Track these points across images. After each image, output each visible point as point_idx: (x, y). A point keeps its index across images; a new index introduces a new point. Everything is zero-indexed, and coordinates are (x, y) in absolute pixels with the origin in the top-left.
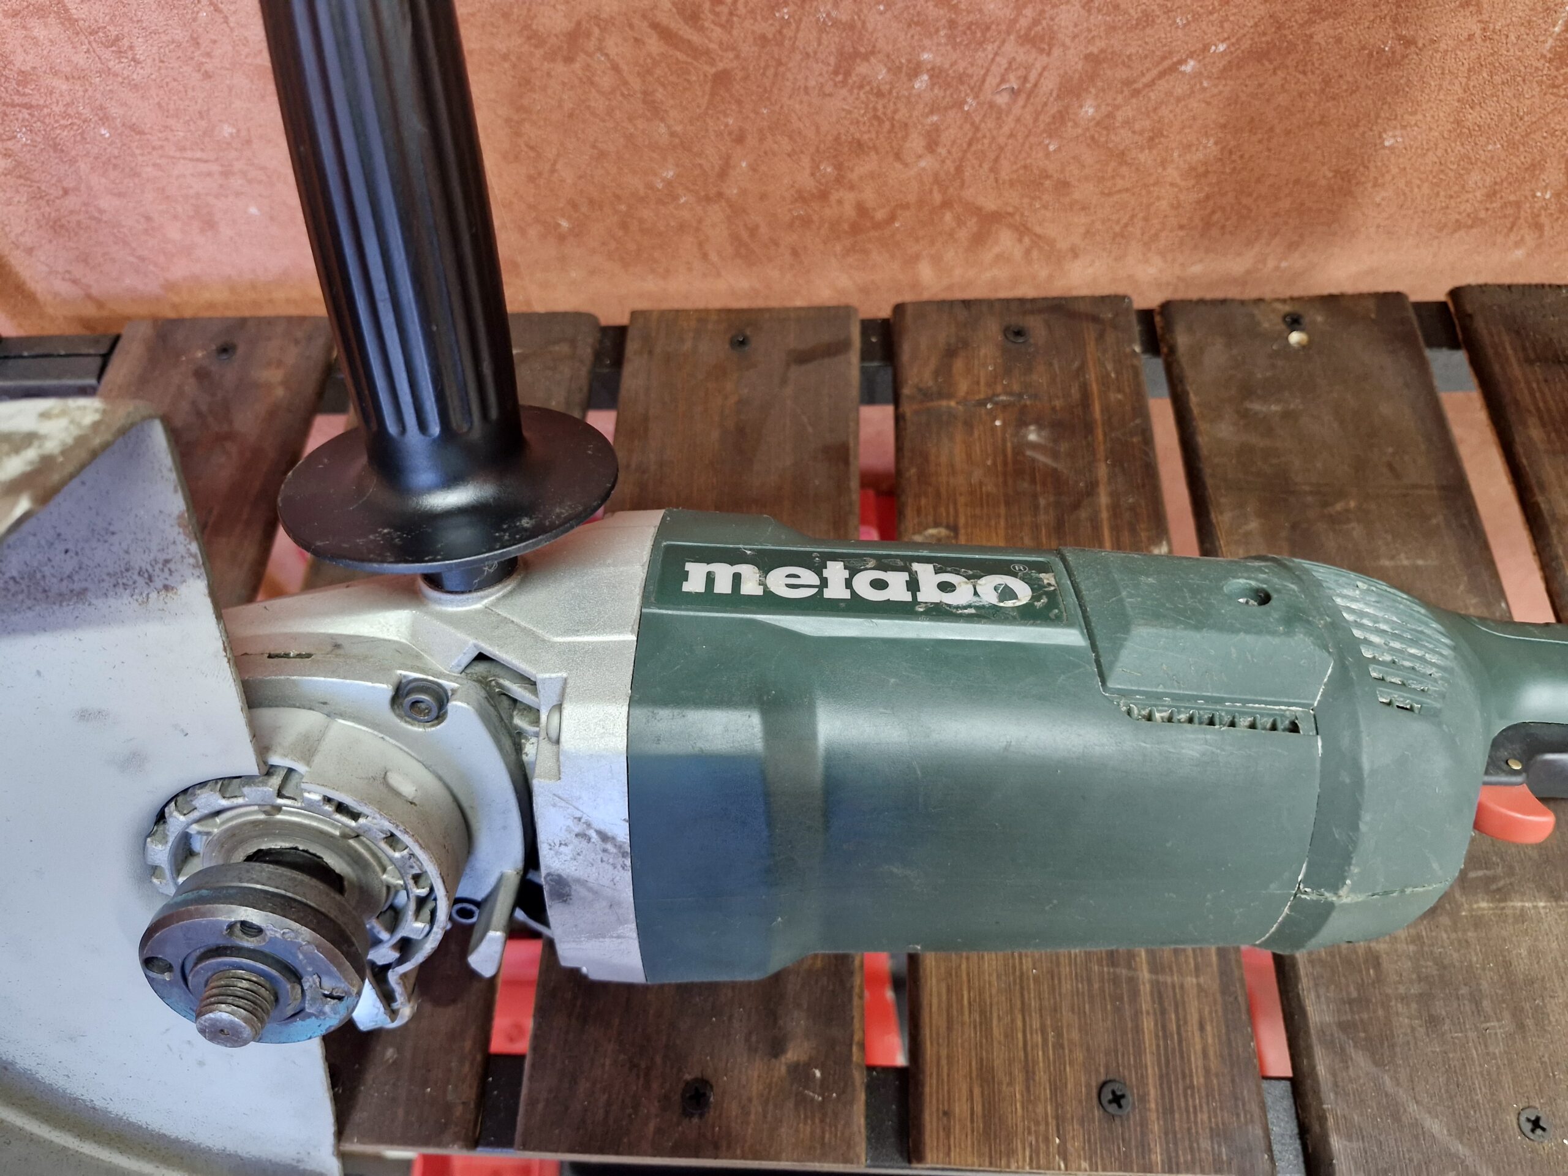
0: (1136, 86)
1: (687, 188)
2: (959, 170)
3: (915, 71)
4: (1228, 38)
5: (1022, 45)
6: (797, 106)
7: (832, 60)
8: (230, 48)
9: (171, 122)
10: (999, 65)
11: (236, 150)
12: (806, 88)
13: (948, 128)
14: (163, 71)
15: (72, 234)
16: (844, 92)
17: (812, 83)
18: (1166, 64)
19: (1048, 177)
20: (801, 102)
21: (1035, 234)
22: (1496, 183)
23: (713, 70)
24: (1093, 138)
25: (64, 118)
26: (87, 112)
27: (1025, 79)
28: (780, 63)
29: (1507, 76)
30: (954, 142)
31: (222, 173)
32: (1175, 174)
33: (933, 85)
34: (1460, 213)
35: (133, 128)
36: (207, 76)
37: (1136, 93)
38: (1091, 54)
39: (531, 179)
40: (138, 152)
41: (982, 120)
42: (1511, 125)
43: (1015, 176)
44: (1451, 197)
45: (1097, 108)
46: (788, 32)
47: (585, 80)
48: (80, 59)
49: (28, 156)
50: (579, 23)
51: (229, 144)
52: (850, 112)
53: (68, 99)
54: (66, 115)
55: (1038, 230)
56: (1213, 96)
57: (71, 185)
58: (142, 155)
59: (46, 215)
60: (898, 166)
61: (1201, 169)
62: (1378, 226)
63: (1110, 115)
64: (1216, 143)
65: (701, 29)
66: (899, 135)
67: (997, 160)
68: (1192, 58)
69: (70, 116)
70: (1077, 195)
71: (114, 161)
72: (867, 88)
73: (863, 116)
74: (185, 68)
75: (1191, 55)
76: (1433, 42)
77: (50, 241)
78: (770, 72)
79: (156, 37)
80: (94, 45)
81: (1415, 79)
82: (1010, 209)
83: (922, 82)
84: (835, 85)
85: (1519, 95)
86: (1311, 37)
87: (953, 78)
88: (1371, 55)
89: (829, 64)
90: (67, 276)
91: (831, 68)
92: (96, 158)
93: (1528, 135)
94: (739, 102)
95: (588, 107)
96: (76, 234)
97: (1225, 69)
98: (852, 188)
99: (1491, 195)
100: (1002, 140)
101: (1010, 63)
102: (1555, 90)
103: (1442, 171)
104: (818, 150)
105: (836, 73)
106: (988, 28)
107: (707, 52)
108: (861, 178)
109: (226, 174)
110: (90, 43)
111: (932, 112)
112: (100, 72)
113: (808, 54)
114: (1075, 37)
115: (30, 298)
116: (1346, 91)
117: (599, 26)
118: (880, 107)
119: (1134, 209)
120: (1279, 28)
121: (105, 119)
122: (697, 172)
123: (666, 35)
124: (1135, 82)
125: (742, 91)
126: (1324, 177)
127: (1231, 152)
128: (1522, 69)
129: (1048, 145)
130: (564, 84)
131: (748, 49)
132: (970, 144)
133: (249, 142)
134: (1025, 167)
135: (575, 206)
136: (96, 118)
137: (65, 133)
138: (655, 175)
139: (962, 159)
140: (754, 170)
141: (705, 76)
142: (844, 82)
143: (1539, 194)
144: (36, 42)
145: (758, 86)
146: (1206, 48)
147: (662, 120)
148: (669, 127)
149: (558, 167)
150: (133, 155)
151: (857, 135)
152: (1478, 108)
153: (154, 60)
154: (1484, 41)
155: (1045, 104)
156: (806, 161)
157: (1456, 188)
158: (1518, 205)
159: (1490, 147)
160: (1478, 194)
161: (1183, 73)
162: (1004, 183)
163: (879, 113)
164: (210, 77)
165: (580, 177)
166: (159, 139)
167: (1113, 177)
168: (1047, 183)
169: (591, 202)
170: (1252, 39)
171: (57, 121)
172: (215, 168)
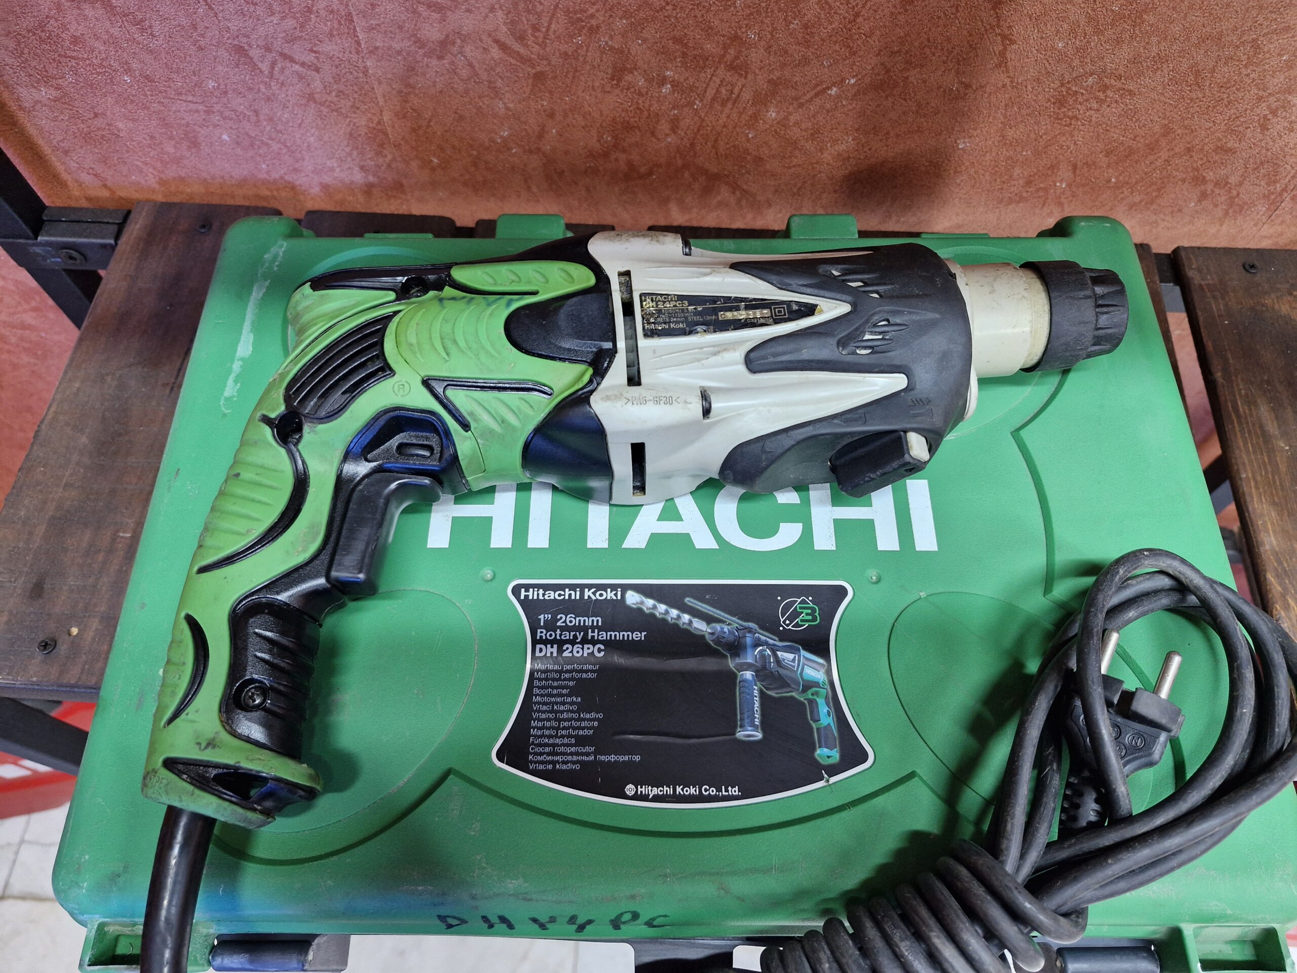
0: (801, 101)
1: (517, 144)
2: (692, 145)
3: (663, 81)
4: (857, 76)
5: (729, 71)
6: (588, 97)
7: (610, 71)
8: (218, 33)
9: (174, 76)
10: (715, 82)
11: (216, 97)
12: (593, 87)
13: (685, 118)
14: (171, 43)
15: (97, 143)
16: (617, 91)
17: (597, 84)
18: (819, 88)
19: (749, 154)
20: (590, 95)
21: (743, 190)
22: (1030, 176)
23: (534, 71)
24: (776, 131)
25: (100, 67)
26: (116, 65)
27: (732, 92)
28: (576, 71)
29: (1029, 111)
30: (688, 127)
31: (205, 111)
32: (829, 157)
33: (674, 91)
34: (1011, 193)
35: (147, 77)
36: (201, 49)
37: (801, 105)
38: (772, 79)
39: (414, 130)
40: (149, 93)
41: (706, 116)
42: (1036, 140)
43: (728, 152)
44: (1004, 182)
45: (778, 112)
46: (582, 52)
47: (450, 70)
48: (115, 31)
49: (72, 90)
50: (447, 36)
51: (212, 93)
52: (622, 104)
53: (104, 56)
54: (101, 66)
55: (745, 187)
56: (849, 110)
57: (100, 112)
58: (152, 95)
59: (81, 129)
60: (654, 140)
61: (845, 155)
62: (960, 198)
63: (786, 118)
64: (853, 140)
65: (526, 46)
66: (654, 120)
67: (716, 141)
68: (835, 86)
69: (105, 67)
70: (768, 166)
71: (132, 98)
72: (632, 90)
73: (630, 107)
74: (186, 43)
75: (834, 84)
76: (982, 87)
77: (82, 147)
78: (570, 76)
79: (167, 22)
80: (126, 23)
81: (974, 108)
82: (726, 173)
83: (666, 89)
84: (612, 86)
85: (1037, 123)
86: (907, 78)
87: (686, 88)
88: (945, 91)
89: (607, 73)
90: (91, 171)
91: (609, 76)
92: (119, 95)
93: (1046, 147)
94: (551, 92)
95: (452, 88)
96: (101, 143)
97: (855, 95)
98: (624, 151)
99: (1029, 183)
100: (719, 128)
101: (722, 81)
102: (1059, 121)
103: (997, 166)
104: (601, 126)
105: (612, 79)
106: (707, 59)
107: (530, 60)
108: (630, 145)
109: (208, 112)
110: (122, 21)
111: (674, 108)
112: (128, 41)
113: (595, 67)
114: (761, 69)
115: (63, 184)
116: (932, 112)
117: (460, 38)
118: (640, 102)
119: (804, 178)
120: (887, 72)
121: (128, 71)
122: (524, 133)
123: (503, 47)
124: (800, 98)
125: (552, 85)
126: (923, 165)
127: (863, 146)
128: (1038, 107)
129: (748, 134)
130: (437, 72)
131: (555, 60)
132: (699, 130)
133: (226, 93)
134: (734, 146)
135: (442, 149)
136: (122, 69)
137: (100, 77)
138: (496, 134)
139: (694, 139)
140: (561, 135)
141: (529, 74)
142: (618, 85)
143: (1058, 184)
144: (86, 18)
145: (563, 83)
146: (843, 80)
147: (501, 99)
148: (504, 104)
149: (432, 124)
150: (145, 95)
151: (627, 119)
152: (1014, 129)
153: (165, 35)
154: (1013, 89)
155: (745, 108)
156: (594, 133)
157: (1006, 177)
158: (1046, 190)
159: (1024, 153)
160: (1021, 182)
161: (830, 95)
162: (722, 155)
163: (641, 106)
164: (202, 49)
165: (446, 131)
166: (164, 86)
167: (790, 157)
168: (749, 157)
169: (453, 147)
170: (871, 77)
171: (95, 69)
172: (201, 107)
